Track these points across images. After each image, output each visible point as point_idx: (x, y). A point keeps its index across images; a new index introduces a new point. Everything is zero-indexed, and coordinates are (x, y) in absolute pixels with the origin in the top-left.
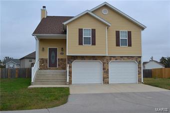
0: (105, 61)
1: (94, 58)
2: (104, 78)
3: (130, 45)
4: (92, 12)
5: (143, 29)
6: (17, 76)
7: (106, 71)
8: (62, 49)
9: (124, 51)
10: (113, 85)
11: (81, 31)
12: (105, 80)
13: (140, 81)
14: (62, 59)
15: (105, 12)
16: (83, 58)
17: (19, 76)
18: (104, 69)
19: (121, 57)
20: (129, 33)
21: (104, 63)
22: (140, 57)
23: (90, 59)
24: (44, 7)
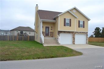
0: (74, 34)
1: (69, 32)
2: (73, 42)
3: (84, 27)
4: (70, 11)
5: (89, 20)
7: (74, 38)
9: (81, 30)
10: (76, 45)
12: (74, 42)
13: (87, 43)
14: (51, 32)
18: (73, 37)
19: (80, 32)
20: (84, 22)
21: (73, 35)
22: (87, 33)
24: (37, 5)
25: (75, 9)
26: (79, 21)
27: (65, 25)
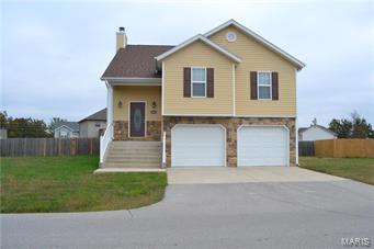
0: (231, 126)
1: (211, 120)
2: (228, 156)
3: (276, 97)
4: (208, 38)
5: (299, 68)
6: (73, 153)
7: (232, 144)
8: (154, 104)
9: (265, 107)
10: (245, 168)
11: (187, 71)
12: (231, 160)
13: (292, 161)
14: (153, 123)
15: (231, 37)
16: (191, 120)
17: (79, 152)
18: (228, 140)
19: (260, 119)
20: (275, 76)
21: (228, 130)
22: (294, 119)
23: (203, 123)
24: (122, 29)
25: (232, 27)
26: (254, 76)
27: (187, 94)
